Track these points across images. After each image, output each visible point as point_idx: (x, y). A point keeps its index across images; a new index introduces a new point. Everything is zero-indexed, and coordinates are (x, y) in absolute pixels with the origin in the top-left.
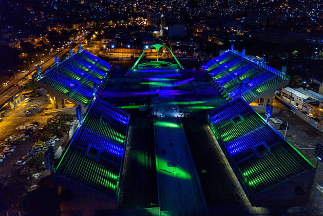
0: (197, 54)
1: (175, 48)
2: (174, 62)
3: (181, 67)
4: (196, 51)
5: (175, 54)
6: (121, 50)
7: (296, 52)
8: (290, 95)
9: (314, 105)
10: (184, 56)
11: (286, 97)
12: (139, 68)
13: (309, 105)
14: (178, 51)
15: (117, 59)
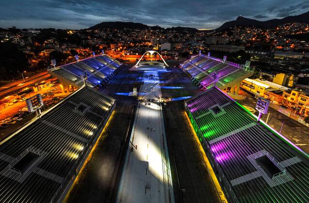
0: (177, 58)
1: (163, 55)
2: (162, 62)
3: (167, 65)
4: (177, 56)
5: (163, 58)
6: (131, 56)
7: (240, 57)
8: (251, 84)
9: (277, 94)
10: (169, 59)
11: (246, 85)
12: (140, 65)
13: (272, 93)
14: (165, 56)
15: (129, 61)
